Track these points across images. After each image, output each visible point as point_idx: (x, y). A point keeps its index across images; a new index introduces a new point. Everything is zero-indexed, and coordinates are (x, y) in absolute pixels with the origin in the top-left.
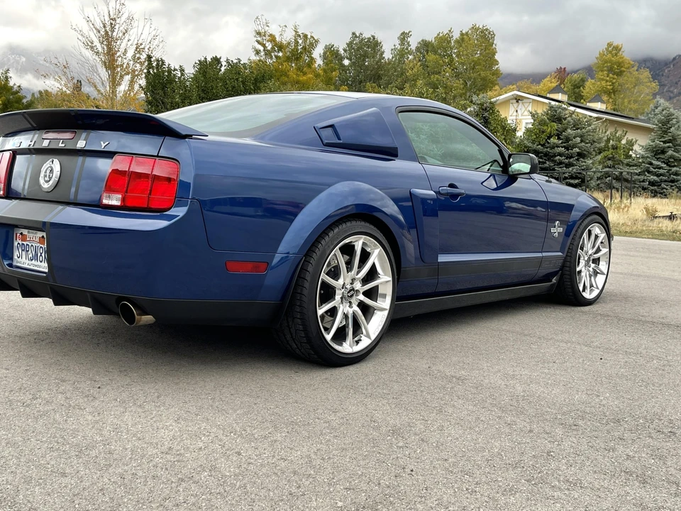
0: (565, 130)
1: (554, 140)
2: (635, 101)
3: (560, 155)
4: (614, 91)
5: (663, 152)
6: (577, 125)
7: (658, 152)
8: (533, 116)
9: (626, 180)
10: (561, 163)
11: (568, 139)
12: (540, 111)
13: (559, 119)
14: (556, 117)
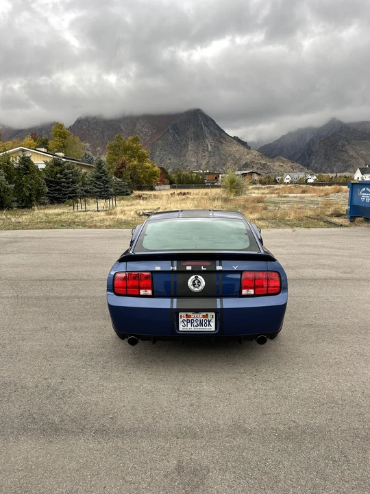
0: (63, 170)
1: (59, 175)
2: (76, 152)
3: (64, 182)
4: (64, 147)
5: (101, 178)
6: (68, 168)
7: (98, 178)
8: (45, 163)
9: (90, 192)
10: (64, 186)
11: (66, 175)
12: (49, 161)
13: (59, 165)
14: (56, 163)
